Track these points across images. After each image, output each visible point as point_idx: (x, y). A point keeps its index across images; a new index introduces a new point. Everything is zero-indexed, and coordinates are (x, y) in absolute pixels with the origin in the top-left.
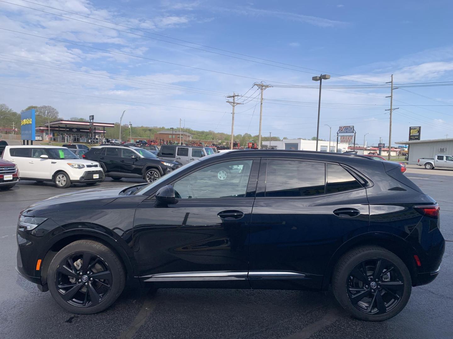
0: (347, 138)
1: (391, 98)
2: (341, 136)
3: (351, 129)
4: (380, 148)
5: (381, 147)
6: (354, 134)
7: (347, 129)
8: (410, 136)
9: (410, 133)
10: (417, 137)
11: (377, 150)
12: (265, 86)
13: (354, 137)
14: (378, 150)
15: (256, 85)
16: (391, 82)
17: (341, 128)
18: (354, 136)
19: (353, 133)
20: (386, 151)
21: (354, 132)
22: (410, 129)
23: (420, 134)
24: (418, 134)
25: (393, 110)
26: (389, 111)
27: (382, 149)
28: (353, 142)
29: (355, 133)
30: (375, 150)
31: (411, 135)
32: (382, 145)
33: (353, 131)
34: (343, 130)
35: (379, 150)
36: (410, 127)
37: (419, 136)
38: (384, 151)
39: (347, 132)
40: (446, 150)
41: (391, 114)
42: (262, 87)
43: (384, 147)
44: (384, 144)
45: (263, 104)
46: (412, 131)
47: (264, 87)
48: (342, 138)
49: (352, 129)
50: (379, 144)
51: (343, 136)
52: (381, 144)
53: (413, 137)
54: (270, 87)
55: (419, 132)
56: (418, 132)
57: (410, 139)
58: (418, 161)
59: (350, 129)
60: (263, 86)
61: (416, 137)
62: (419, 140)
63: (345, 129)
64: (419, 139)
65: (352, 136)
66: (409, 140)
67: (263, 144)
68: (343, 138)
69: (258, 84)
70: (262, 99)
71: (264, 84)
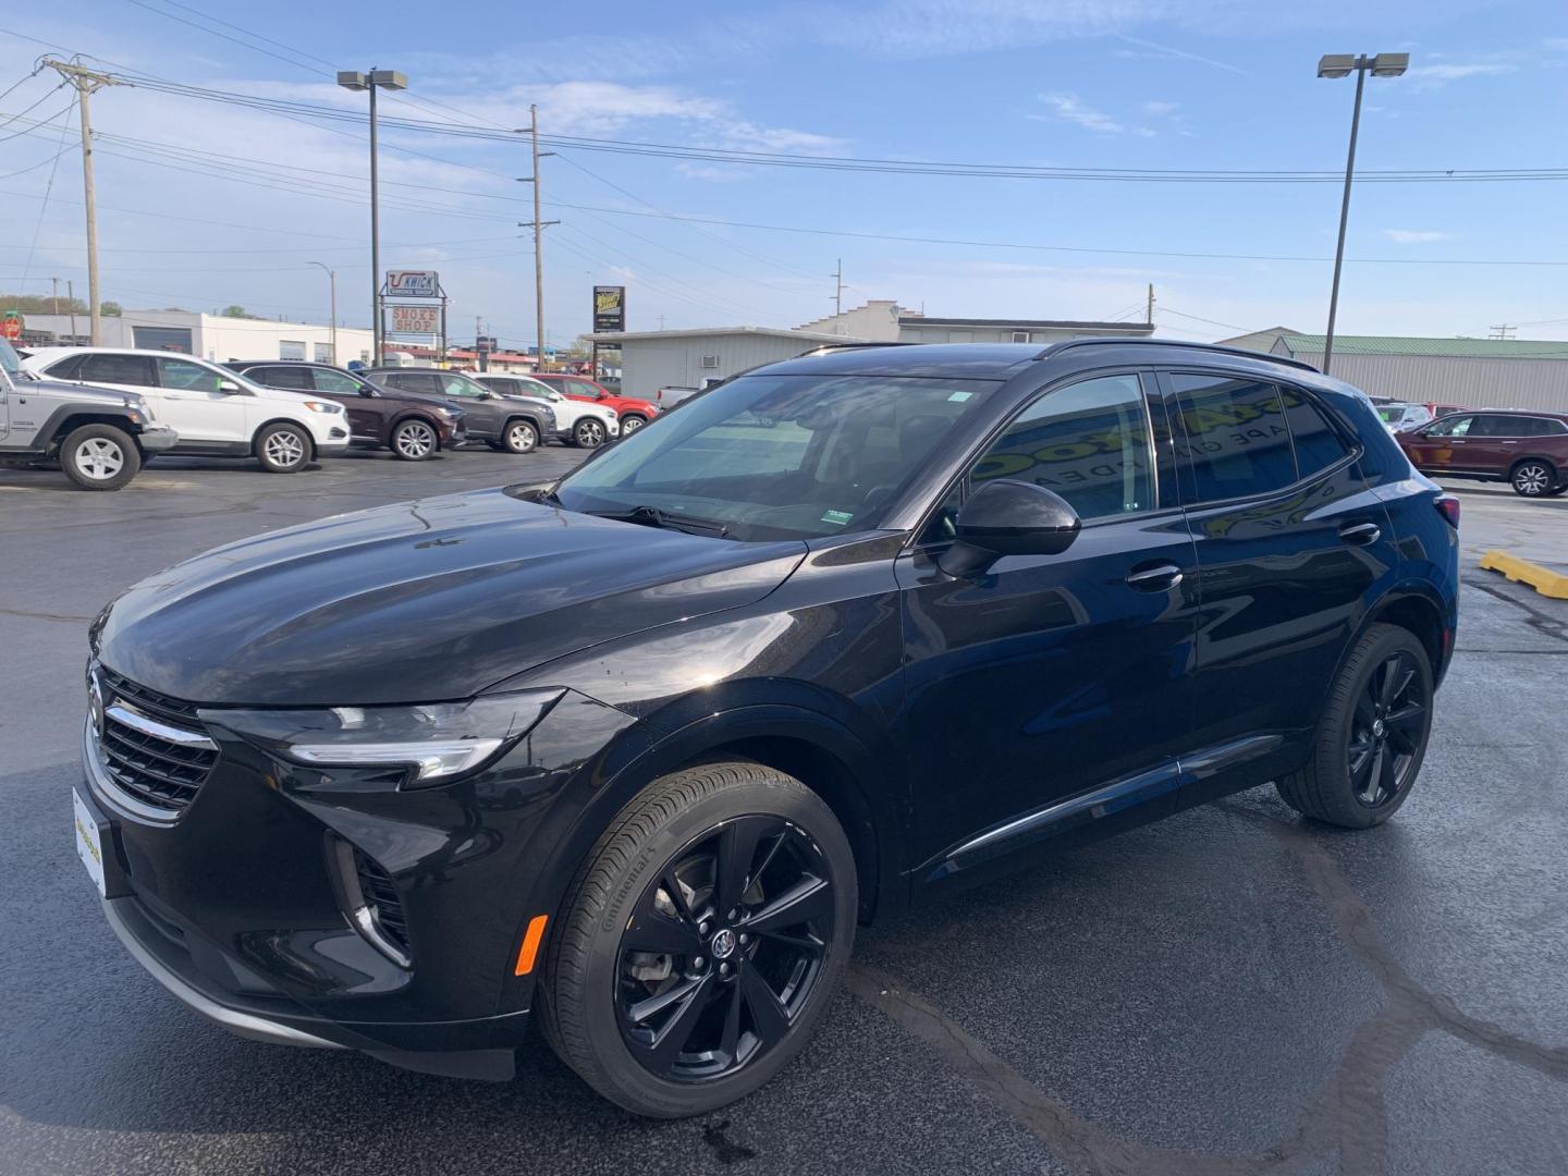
0: (419, 316)
1: (536, 185)
2: (397, 308)
3: (429, 282)
4: (482, 353)
5: (487, 348)
6: (439, 301)
7: (414, 282)
8: (597, 317)
9: (596, 306)
10: (617, 321)
11: (474, 360)
12: (93, 76)
13: (440, 312)
14: (476, 359)
15: (51, 64)
16: (532, 130)
17: (393, 276)
18: (441, 308)
19: (437, 297)
20: (500, 362)
21: (441, 295)
22: (596, 293)
23: (622, 311)
24: (617, 311)
25: (541, 227)
26: (531, 230)
27: (491, 356)
28: (440, 330)
29: (444, 299)
30: (468, 360)
31: (599, 312)
32: (489, 343)
33: (437, 292)
34: (402, 285)
35: (480, 360)
36: (595, 288)
37: (621, 316)
38: (496, 362)
39: (414, 295)
40: (718, 363)
41: (537, 240)
42: (81, 78)
43: (494, 350)
44: (494, 340)
45: (92, 155)
46: (600, 299)
47: (90, 82)
48: (400, 313)
49: (432, 282)
50: (479, 339)
51: (402, 307)
52: (485, 339)
53: (605, 320)
54: (118, 84)
55: (621, 303)
56: (618, 306)
57: (598, 326)
58: (657, 395)
59: (425, 282)
60: (85, 76)
61: (612, 320)
62: (623, 330)
63: (407, 282)
64: (620, 326)
65: (432, 309)
66: (595, 332)
67: (27, 328)
68: (405, 316)
69: (63, 61)
70: (87, 132)
71: (89, 66)
